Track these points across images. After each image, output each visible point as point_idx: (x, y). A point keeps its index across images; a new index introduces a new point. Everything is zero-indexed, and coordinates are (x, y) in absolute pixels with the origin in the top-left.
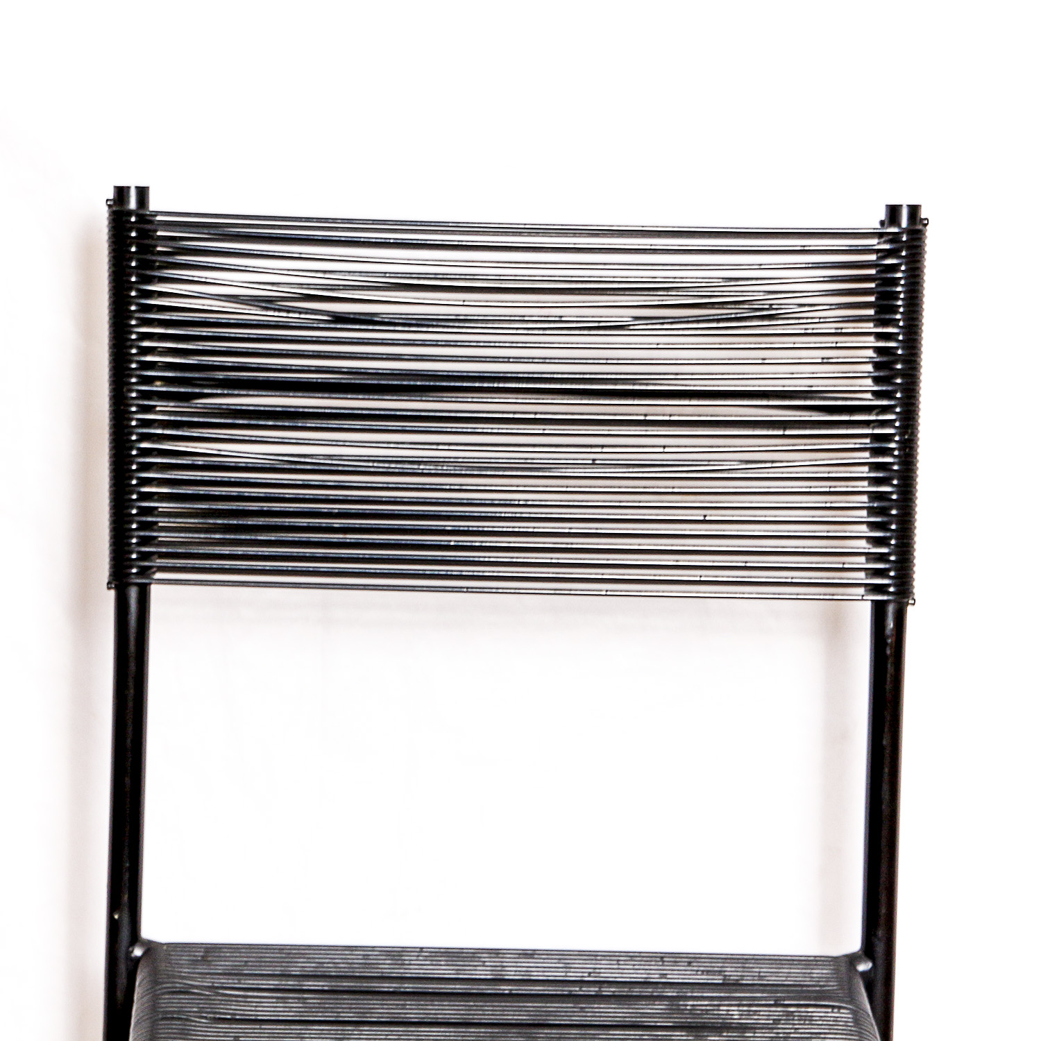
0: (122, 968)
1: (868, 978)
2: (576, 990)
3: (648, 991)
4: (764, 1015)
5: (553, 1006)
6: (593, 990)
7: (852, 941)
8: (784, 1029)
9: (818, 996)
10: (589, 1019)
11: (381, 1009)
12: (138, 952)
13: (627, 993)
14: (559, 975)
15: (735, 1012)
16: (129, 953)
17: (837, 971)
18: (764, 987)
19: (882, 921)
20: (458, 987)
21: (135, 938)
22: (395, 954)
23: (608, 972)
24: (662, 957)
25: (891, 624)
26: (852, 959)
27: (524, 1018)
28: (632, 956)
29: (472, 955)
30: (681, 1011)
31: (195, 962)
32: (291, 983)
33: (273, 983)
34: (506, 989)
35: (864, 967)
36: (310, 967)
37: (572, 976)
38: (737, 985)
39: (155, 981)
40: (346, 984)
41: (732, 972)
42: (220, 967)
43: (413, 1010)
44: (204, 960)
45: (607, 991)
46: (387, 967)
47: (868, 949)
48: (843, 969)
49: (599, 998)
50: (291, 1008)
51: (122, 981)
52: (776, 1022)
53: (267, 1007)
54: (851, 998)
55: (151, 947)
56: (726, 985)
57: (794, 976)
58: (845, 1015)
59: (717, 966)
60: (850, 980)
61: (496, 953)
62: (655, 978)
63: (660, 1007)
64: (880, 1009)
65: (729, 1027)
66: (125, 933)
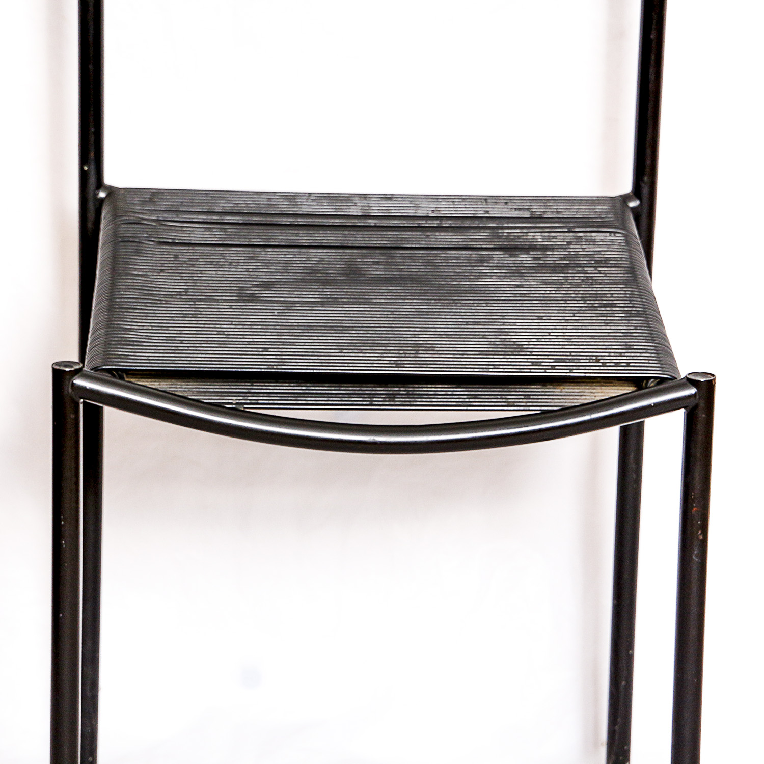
0: (91, 206)
1: (636, 213)
2: (423, 223)
3: (476, 223)
4: (561, 238)
5: (407, 234)
6: (435, 223)
7: (625, 185)
8: (575, 248)
9: (599, 225)
10: (433, 244)
11: (281, 237)
12: (102, 195)
13: (461, 224)
14: (411, 212)
15: (539, 237)
16: (96, 195)
17: (614, 206)
18: (559, 220)
19: (648, 170)
20: (337, 221)
21: (100, 184)
22: (291, 197)
23: (447, 210)
24: (485, 199)
26: (625, 198)
27: (384, 243)
28: (464, 199)
29: (348, 198)
30: (499, 237)
31: (144, 202)
32: (215, 218)
33: (202, 217)
34: (372, 222)
35: (633, 204)
36: (228, 207)
37: (420, 213)
38: (541, 219)
39: (115, 215)
40: (255, 219)
41: (537, 209)
42: (164, 204)
43: (304, 238)
44: (151, 201)
45: (446, 224)
46: (284, 207)
47: (637, 191)
48: (618, 205)
49: (440, 228)
50: (216, 236)
51: (91, 215)
52: (569, 243)
53: (198, 235)
54: (624, 227)
55: (111, 191)
56: (534, 218)
57: (583, 211)
58: (619, 238)
59: (526, 205)
60: (623, 212)
61: (364, 196)
62: (481, 214)
63: (484, 234)
64: (644, 234)
65: (534, 248)
66: (92, 180)
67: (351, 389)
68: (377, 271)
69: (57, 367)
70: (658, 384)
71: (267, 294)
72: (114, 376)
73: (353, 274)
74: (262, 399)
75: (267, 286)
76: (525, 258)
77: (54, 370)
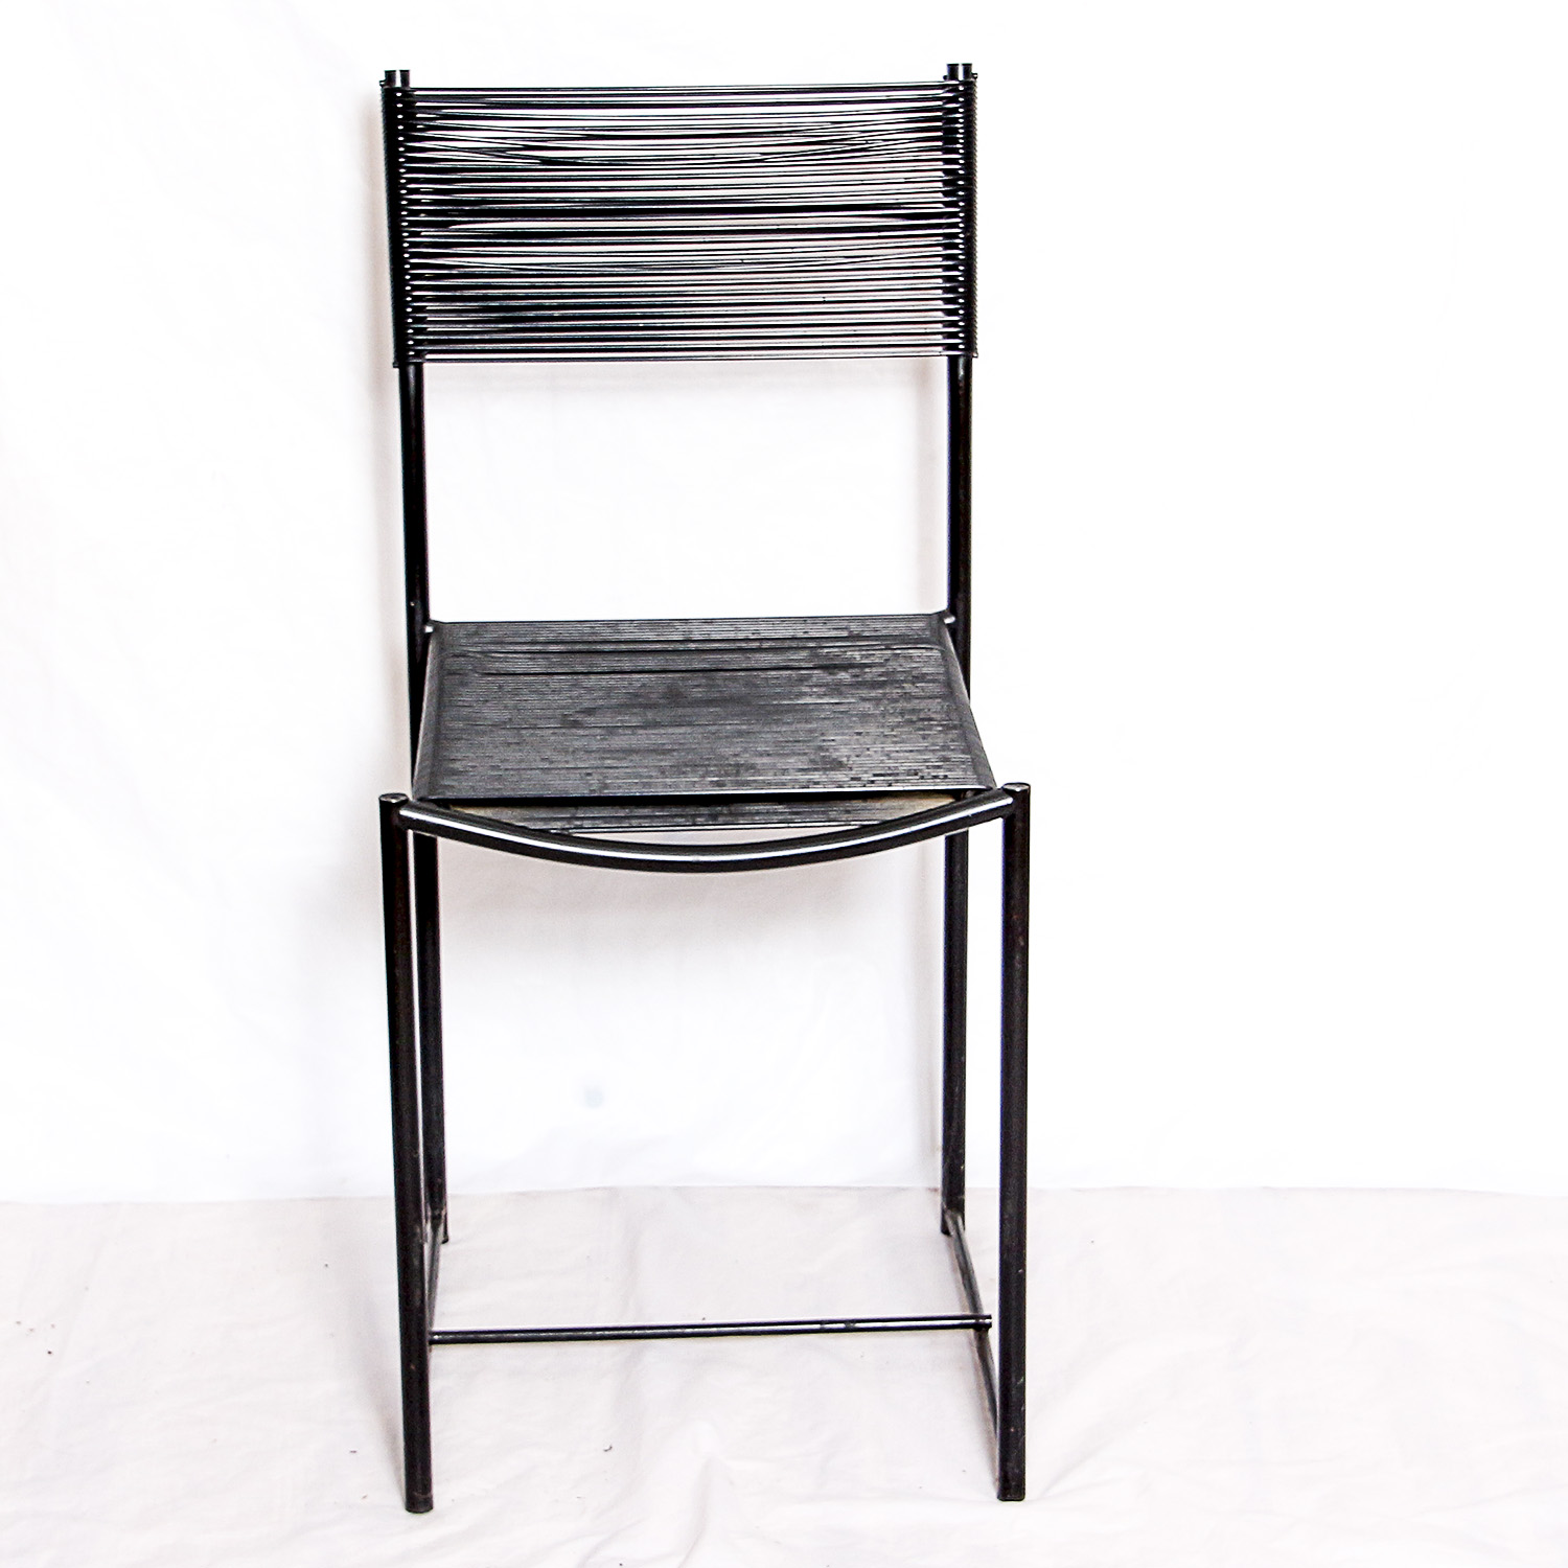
0: (419, 640)
1: (952, 628)
2: (744, 645)
3: (794, 644)
4: (878, 656)
5: (726, 657)
6: (755, 645)
7: (941, 603)
8: (893, 665)
9: (915, 641)
10: (753, 664)
11: (604, 663)
12: (429, 629)
13: (780, 646)
14: (732, 635)
15: (857, 655)
16: (423, 630)
17: (930, 624)
18: (877, 638)
19: (962, 586)
20: (658, 646)
21: (426, 620)
22: (614, 624)
23: (766, 632)
24: (804, 620)
25: (961, 372)
26: (941, 615)
27: (706, 666)
28: (783, 619)
29: (669, 623)
30: (817, 656)
31: (469, 636)
32: (539, 647)
33: (525, 648)
34: (692, 646)
35: (949, 620)
36: (551, 637)
37: (741, 636)
38: (859, 637)
39: (441, 649)
40: (578, 647)
41: (855, 627)
42: (489, 637)
43: (626, 663)
44: (476, 633)
45: (766, 645)
46: (607, 634)
47: (953, 608)
48: (934, 622)
49: (759, 650)
50: (539, 665)
51: (419, 649)
52: (887, 660)
53: (522, 665)
54: (941, 642)
55: (437, 625)
56: (852, 637)
57: (900, 628)
58: (936, 653)
59: (845, 624)
60: (939, 628)
61: (686, 621)
62: (800, 635)
63: (804, 654)
64: (960, 651)
65: (852, 666)
66: (419, 618)
67: (675, 811)
68: (697, 693)
69: (384, 799)
70: (975, 795)
71: (591, 720)
72: (439, 806)
73: (674, 697)
74: (587, 824)
75: (590, 712)
76: (844, 676)
77: (381, 802)
